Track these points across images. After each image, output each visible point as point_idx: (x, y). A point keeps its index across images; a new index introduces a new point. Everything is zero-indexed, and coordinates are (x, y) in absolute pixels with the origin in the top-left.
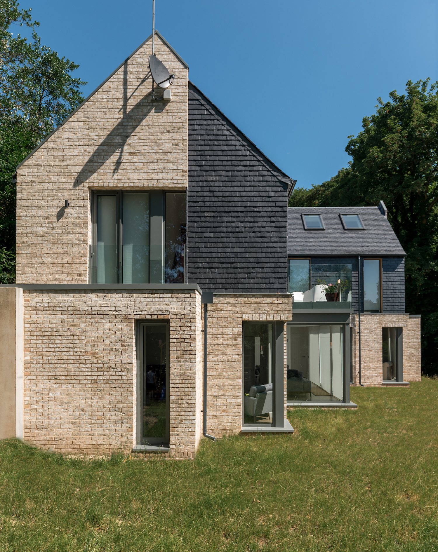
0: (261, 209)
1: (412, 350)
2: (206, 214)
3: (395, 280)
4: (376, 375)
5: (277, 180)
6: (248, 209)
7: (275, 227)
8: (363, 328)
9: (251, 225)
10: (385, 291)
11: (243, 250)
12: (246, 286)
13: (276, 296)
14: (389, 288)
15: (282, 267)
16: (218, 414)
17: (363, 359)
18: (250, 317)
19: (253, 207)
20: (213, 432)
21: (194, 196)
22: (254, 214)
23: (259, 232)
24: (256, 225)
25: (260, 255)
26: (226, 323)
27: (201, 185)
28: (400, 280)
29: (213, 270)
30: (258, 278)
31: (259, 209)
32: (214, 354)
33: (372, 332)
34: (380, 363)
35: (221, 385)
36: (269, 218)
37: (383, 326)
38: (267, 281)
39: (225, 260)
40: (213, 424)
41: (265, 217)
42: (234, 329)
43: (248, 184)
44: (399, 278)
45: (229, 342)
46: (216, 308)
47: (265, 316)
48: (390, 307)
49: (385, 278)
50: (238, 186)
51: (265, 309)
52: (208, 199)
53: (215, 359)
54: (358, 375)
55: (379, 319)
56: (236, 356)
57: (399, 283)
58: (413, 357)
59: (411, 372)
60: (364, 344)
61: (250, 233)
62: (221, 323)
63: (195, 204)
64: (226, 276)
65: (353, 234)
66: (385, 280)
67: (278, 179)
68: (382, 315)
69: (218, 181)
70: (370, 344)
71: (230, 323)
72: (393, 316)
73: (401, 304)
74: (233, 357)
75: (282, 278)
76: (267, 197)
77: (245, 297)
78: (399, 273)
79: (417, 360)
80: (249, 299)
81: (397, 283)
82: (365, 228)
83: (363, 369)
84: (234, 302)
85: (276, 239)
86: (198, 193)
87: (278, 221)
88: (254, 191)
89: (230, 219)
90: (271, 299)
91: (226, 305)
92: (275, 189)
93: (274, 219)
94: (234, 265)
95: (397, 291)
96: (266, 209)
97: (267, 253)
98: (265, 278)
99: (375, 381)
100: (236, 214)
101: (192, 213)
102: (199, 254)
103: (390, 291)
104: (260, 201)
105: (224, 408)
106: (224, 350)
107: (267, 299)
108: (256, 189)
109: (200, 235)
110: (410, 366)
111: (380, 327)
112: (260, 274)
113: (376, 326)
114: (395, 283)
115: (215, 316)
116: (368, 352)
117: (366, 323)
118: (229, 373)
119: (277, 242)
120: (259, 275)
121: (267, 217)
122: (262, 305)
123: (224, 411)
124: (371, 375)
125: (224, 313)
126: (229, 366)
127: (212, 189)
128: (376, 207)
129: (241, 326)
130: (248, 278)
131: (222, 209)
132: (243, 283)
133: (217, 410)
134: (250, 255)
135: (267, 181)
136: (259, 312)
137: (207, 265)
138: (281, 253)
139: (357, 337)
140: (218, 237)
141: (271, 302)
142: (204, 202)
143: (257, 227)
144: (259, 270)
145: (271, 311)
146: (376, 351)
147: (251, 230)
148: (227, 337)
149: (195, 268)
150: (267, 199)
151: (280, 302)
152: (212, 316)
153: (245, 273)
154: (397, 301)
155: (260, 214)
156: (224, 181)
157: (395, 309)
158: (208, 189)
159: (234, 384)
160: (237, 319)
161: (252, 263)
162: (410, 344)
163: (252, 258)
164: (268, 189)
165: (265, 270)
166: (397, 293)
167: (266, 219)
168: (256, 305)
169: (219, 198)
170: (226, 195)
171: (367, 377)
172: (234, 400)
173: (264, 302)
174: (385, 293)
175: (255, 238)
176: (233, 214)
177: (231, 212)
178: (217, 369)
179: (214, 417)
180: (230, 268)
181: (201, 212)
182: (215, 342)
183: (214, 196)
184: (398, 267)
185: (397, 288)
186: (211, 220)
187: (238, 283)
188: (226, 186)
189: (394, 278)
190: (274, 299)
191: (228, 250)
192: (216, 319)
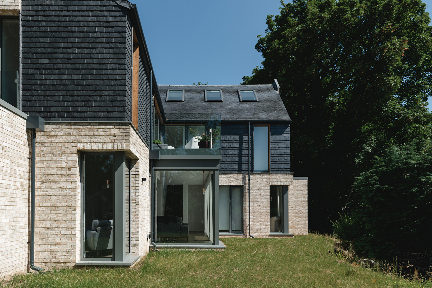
0: (99, 35)
1: (300, 207)
2: (41, 40)
3: (281, 144)
4: (264, 227)
5: (116, 5)
6: (86, 35)
7: (114, 53)
8: (253, 186)
9: (89, 51)
10: (272, 153)
11: (80, 77)
12: (84, 115)
13: (113, 124)
14: (277, 151)
15: (121, 95)
16: (51, 247)
17: (253, 213)
18: (85, 146)
19: (91, 32)
20: (47, 265)
21: (29, 21)
22: (92, 40)
23: (96, 58)
24: (94, 51)
25: (98, 82)
26: (60, 152)
27: (35, 9)
28: (286, 144)
29: (48, 98)
30: (96, 106)
31: (97, 34)
32: (47, 184)
33: (261, 189)
34: (267, 217)
35: (55, 216)
36: (107, 44)
37: (270, 184)
38: (105, 109)
39: (61, 88)
40: (47, 257)
41: (103, 43)
42: (69, 158)
43: (85, 8)
44: (285, 142)
45: (63, 172)
46: (49, 137)
47: (101, 145)
48: (277, 167)
49: (273, 141)
50: (75, 11)
51: (101, 137)
52: (44, 24)
53: (48, 190)
54: (248, 227)
55: (267, 178)
56: (70, 187)
57: (285, 146)
58: (301, 213)
59: (299, 227)
60: (254, 200)
61: (88, 60)
62: (54, 152)
63: (30, 29)
64: (62, 104)
65: (247, 105)
66: (272, 144)
67: (116, 3)
68: (269, 174)
69: (54, 5)
70: (259, 200)
71: (64, 151)
72: (279, 175)
73: (287, 165)
74: (68, 187)
75: (121, 107)
76: (105, 22)
77: (80, 125)
78: (285, 137)
79: (304, 216)
80: (85, 127)
81: (283, 146)
82: (258, 100)
83: (253, 222)
84: (69, 130)
85: (114, 66)
86: (33, 18)
87: (116, 47)
88: (91, 16)
89: (66, 45)
90: (107, 127)
91: (60, 134)
92: (113, 14)
93: (112, 45)
94: (70, 92)
95: (284, 153)
96: (104, 35)
97: (105, 81)
98: (103, 106)
99: (263, 232)
100: (72, 40)
101: (27, 39)
102: (33, 81)
103: (277, 153)
104: (98, 27)
105: (58, 240)
106: (58, 180)
107: (103, 127)
108: (94, 13)
109: (35, 61)
110: (298, 221)
111: (268, 185)
112: (98, 102)
113: (264, 184)
114: (281, 146)
115: (49, 145)
116: (257, 207)
117: (255, 181)
118: (63, 204)
119: (116, 69)
120: (97, 104)
121: (105, 43)
122: (97, 133)
123: (57, 244)
124: (260, 227)
125: (58, 141)
126: (63, 197)
127: (47, 13)
128: (271, 85)
129: (76, 155)
130: (85, 106)
131: (57, 35)
132: (80, 112)
133: (50, 243)
134: (88, 82)
135: (105, 6)
136: (95, 141)
137: (42, 93)
138: (120, 81)
139: (247, 194)
140: (54, 64)
141: (108, 130)
142: (39, 27)
143: (95, 53)
144: (98, 98)
145: (107, 140)
146: (264, 206)
147: (88, 56)
148: (61, 166)
149: (30, 95)
150: (105, 24)
151: (116, 130)
152: (45, 145)
153: (82, 101)
154: (283, 162)
155: (99, 40)
156: (60, 5)
157: (281, 169)
158: (43, 13)
159: (68, 216)
160: (71, 148)
161: (89, 90)
162: (299, 202)
163: (89, 85)
164: (106, 13)
165: (103, 98)
166: (283, 155)
167: (104, 45)
168: (92, 134)
169: (55, 23)
170: (62, 20)
171: (256, 229)
172: (68, 232)
173: (100, 130)
174: (273, 155)
175: (93, 65)
176: (69, 40)
177: (67, 38)
178: (51, 200)
179: (47, 250)
180: (67, 96)
181: (36, 37)
182: (49, 172)
183: (50, 21)
184: (285, 132)
185: (283, 151)
186: (47, 45)
187: (75, 112)
188: (62, 11)
189: (281, 142)
190: (111, 127)
191: (64, 77)
192: (49, 148)
